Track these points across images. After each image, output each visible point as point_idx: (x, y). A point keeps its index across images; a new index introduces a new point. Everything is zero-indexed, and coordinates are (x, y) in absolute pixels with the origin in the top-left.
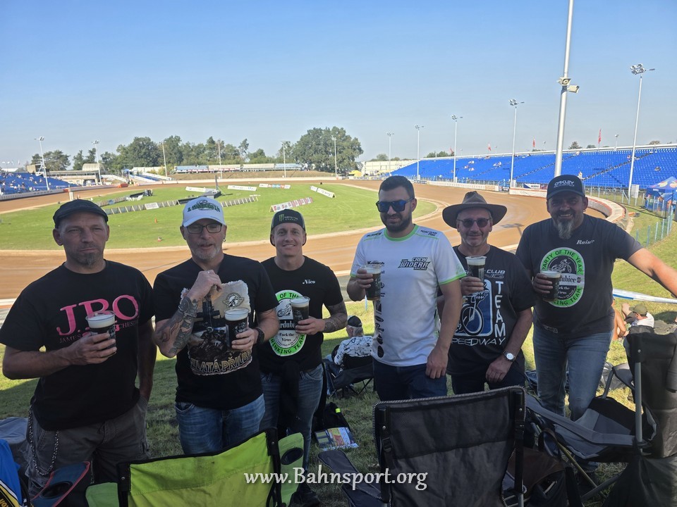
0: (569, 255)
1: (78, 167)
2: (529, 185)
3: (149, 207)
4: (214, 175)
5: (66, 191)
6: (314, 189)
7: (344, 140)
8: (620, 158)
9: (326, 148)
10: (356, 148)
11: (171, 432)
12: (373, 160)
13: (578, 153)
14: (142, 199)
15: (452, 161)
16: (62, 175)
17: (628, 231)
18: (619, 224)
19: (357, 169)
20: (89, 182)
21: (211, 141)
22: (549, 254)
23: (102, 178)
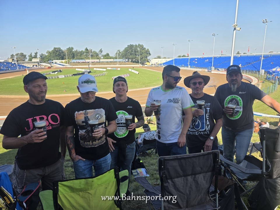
0: (236, 98)
1: (30, 60)
2: (220, 69)
3: (60, 77)
4: (88, 64)
5: (25, 70)
6: (130, 70)
7: (143, 50)
8: (257, 58)
9: (135, 53)
10: (148, 53)
11: (71, 171)
12: (155, 58)
13: (239, 56)
14: (57, 73)
15: (188, 59)
16: (24, 63)
17: (260, 88)
18: (256, 85)
19: (148, 62)
20: (35, 66)
21: (87, 49)
22: (228, 98)
23: (40, 65)
